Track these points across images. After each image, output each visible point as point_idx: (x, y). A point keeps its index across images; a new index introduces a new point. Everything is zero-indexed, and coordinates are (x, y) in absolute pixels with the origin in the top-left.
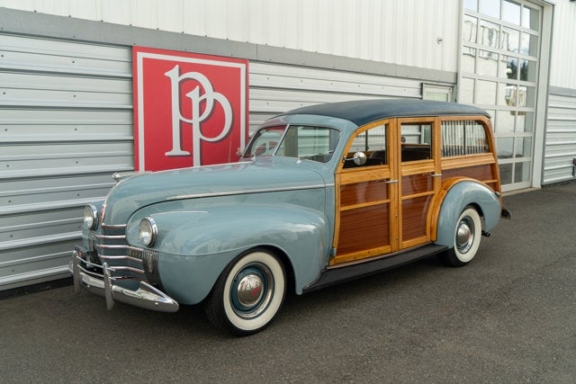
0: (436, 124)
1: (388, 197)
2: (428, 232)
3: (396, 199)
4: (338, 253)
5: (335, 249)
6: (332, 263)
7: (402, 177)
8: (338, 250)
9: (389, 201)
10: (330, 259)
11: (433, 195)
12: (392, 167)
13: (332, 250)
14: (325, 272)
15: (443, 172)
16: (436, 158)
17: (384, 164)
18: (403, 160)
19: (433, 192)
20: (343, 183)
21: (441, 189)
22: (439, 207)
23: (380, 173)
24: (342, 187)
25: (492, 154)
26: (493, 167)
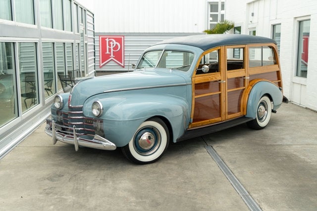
0: (246, 49)
1: (220, 91)
2: (242, 110)
3: (224, 91)
4: (193, 122)
5: (192, 119)
6: (190, 127)
7: (228, 79)
8: (193, 119)
9: (220, 92)
10: (189, 125)
11: (244, 89)
12: (222, 73)
13: (190, 120)
14: (187, 132)
15: (250, 76)
16: (246, 68)
17: (217, 72)
18: (228, 70)
19: (244, 88)
20: (196, 83)
21: (249, 86)
22: (247, 96)
23: (216, 77)
24: (195, 84)
25: (277, 65)
26: (278, 73)
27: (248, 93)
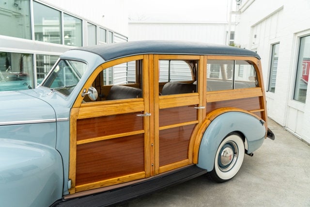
1: (141, 129)
2: (190, 156)
3: (152, 129)
6: (72, 192)
7: (160, 109)
10: (70, 190)
11: (197, 124)
12: (147, 100)
16: (201, 92)
19: (197, 122)
20: (79, 118)
21: (206, 119)
22: (201, 135)
23: (132, 107)
24: (78, 120)
25: (260, 88)
26: (261, 98)
27: (203, 131)
